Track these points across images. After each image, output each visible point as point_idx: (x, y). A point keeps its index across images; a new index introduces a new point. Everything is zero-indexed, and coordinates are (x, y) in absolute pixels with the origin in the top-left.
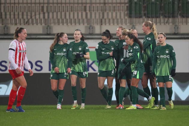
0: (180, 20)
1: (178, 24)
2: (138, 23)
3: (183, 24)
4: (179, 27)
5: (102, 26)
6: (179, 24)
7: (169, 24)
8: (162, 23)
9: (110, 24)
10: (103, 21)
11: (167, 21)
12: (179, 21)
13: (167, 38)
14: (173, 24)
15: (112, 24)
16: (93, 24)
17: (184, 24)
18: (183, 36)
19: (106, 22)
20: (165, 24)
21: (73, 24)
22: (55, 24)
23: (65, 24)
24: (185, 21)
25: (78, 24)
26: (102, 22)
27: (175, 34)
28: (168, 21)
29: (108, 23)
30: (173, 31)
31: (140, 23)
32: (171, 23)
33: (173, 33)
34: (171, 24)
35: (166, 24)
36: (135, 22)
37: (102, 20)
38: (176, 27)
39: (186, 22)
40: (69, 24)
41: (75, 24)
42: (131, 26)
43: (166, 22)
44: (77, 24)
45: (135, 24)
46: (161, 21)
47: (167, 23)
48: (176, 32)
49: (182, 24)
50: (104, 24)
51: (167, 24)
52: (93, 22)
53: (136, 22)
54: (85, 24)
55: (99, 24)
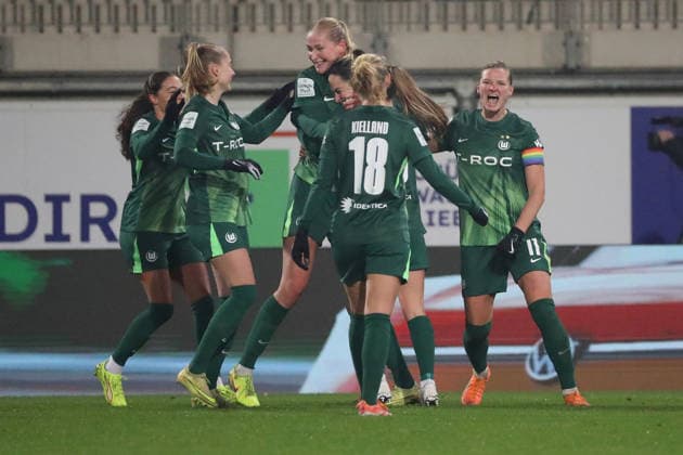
0: (587, 10)
1: (578, 27)
2: (401, 22)
3: (601, 28)
4: (586, 39)
5: (237, 35)
6: (587, 26)
7: (538, 28)
8: (508, 22)
9: (290, 29)
10: (242, 12)
11: (531, 14)
12: (582, 16)
13: (519, 92)
14: (557, 27)
15: (281, 29)
16: (198, 30)
17: (605, 25)
18: (601, 83)
19: (253, 17)
20: (520, 27)
21: (107, 30)
22: (23, 31)
23: (69, 30)
24: (611, 15)
25: (128, 28)
26: (236, 17)
27: (566, 72)
28: (535, 11)
29: (265, 23)
30: (558, 59)
31: (409, 23)
32: (550, 20)
33: (560, 66)
34: (548, 27)
35: (524, 26)
36: (386, 19)
37: (236, 9)
38: (572, 42)
39: (615, 18)
40: (88, 30)
41: (117, 30)
42: (369, 36)
43: (525, 17)
44: (122, 29)
45: (386, 29)
46: (502, 12)
47: (529, 22)
48: (572, 64)
49: (596, 25)
50: (244, 29)
51: (532, 27)
52: (198, 18)
53: (390, 16)
54: (158, 29)
55: (221, 28)
